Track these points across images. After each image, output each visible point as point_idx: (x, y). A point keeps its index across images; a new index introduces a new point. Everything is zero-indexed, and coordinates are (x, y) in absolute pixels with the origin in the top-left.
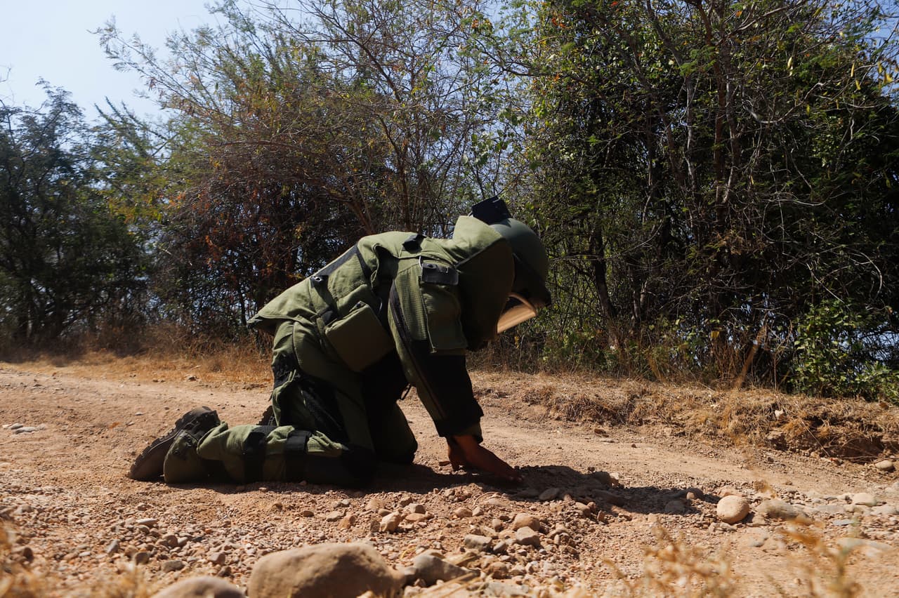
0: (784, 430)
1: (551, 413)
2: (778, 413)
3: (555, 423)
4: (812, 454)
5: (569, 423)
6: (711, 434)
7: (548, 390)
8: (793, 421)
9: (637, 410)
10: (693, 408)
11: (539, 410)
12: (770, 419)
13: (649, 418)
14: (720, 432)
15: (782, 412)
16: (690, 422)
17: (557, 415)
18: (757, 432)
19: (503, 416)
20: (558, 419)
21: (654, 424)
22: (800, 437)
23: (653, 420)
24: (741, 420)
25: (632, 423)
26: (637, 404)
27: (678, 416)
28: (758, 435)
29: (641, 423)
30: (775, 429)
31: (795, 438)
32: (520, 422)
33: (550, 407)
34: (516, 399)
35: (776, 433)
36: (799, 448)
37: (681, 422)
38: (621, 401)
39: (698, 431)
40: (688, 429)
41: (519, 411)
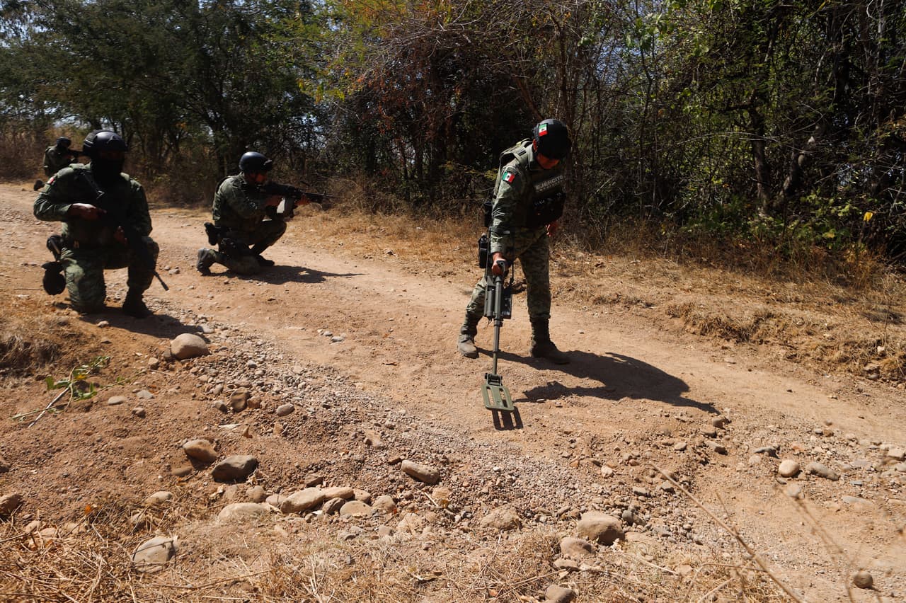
0: (881, 363)
1: (688, 327)
2: (880, 349)
3: (691, 337)
4: (900, 385)
5: (702, 337)
6: (818, 359)
7: (688, 307)
8: (890, 358)
9: (760, 332)
10: (809, 334)
11: (678, 322)
12: (872, 353)
13: (769, 339)
14: (826, 358)
15: (883, 349)
16: (803, 347)
17: (693, 330)
18: (857, 363)
19: (649, 326)
20: (694, 333)
21: (772, 345)
22: (893, 371)
23: (772, 342)
24: (846, 352)
25: (754, 342)
26: (762, 326)
27: (794, 340)
28: (857, 367)
29: (762, 342)
30: (873, 361)
31: (888, 371)
32: (662, 334)
33: (688, 321)
34: (660, 310)
35: (874, 365)
36: (890, 379)
37: (795, 346)
38: (748, 322)
39: (808, 355)
40: (800, 352)
41: (662, 322)
